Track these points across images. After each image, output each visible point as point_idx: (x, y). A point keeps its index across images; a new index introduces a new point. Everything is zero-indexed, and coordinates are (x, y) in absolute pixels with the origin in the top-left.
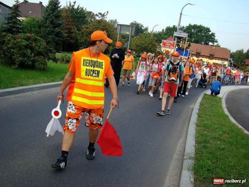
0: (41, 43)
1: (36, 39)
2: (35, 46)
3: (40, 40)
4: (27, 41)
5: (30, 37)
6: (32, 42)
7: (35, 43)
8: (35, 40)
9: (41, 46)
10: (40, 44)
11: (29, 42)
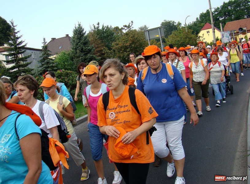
0: (73, 75)
1: (67, 73)
2: (68, 80)
3: (71, 73)
4: (59, 78)
5: (61, 73)
6: (64, 78)
7: (67, 77)
8: (67, 75)
9: (73, 78)
10: (72, 77)
11: (62, 79)
